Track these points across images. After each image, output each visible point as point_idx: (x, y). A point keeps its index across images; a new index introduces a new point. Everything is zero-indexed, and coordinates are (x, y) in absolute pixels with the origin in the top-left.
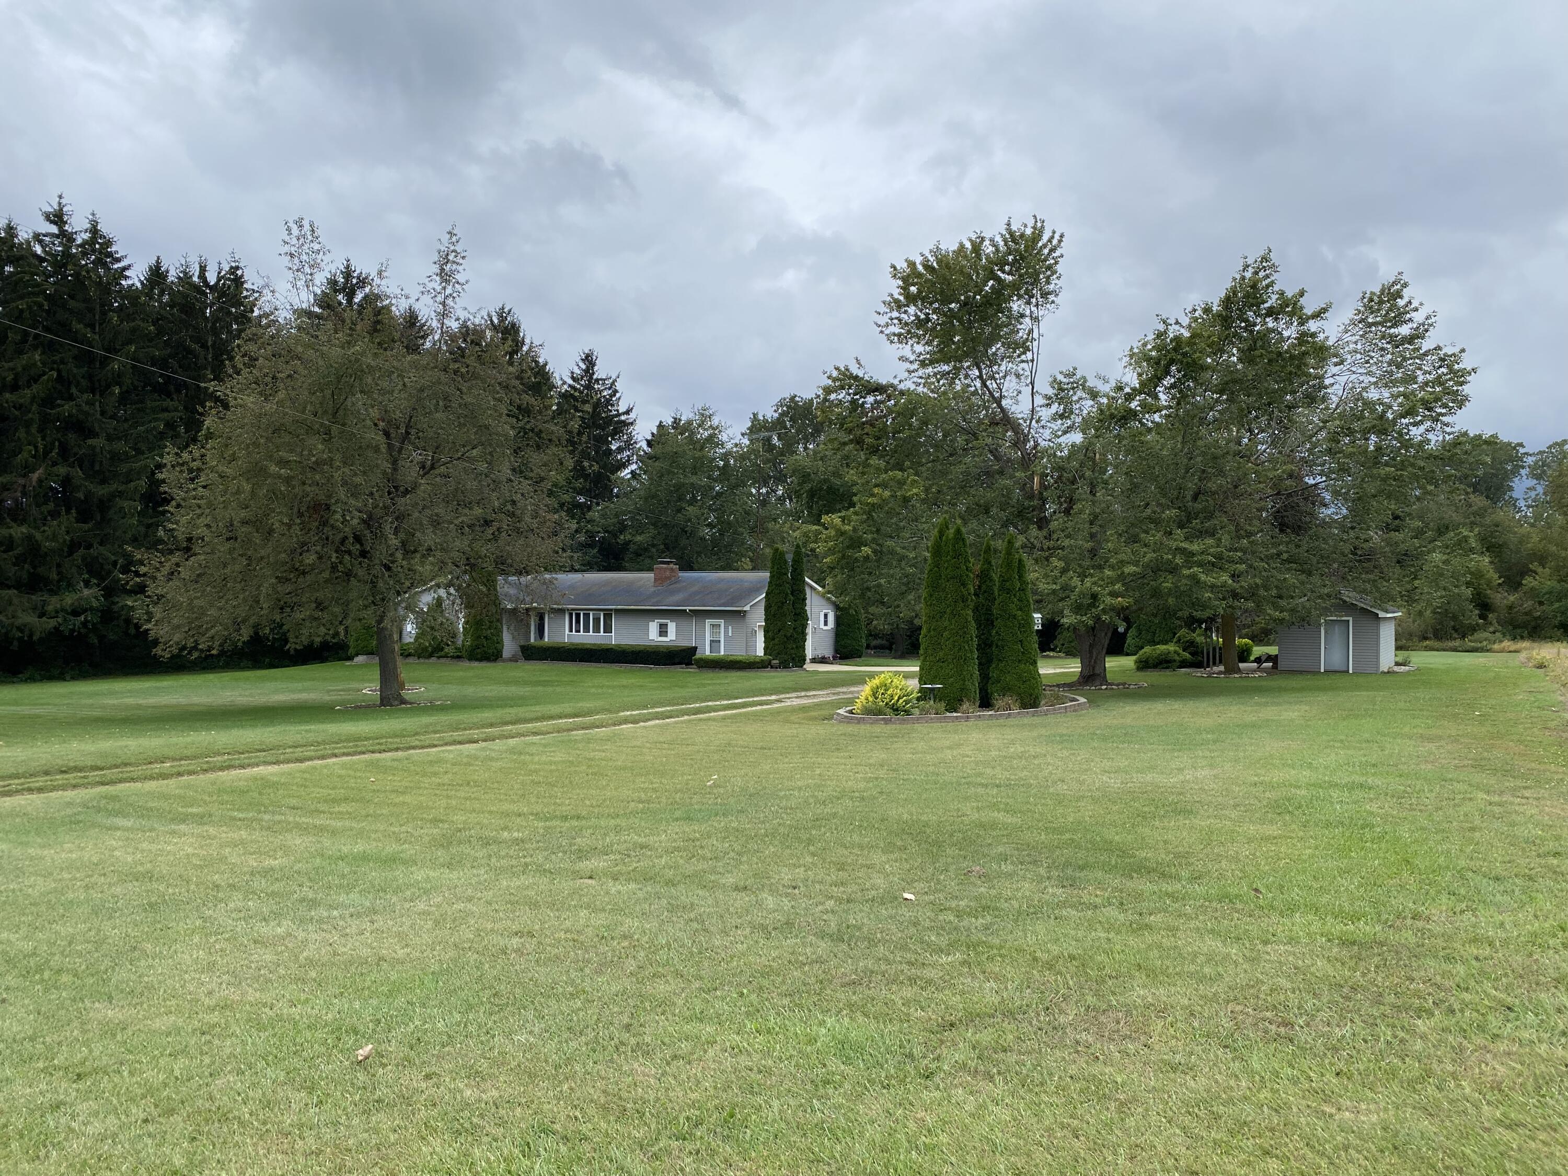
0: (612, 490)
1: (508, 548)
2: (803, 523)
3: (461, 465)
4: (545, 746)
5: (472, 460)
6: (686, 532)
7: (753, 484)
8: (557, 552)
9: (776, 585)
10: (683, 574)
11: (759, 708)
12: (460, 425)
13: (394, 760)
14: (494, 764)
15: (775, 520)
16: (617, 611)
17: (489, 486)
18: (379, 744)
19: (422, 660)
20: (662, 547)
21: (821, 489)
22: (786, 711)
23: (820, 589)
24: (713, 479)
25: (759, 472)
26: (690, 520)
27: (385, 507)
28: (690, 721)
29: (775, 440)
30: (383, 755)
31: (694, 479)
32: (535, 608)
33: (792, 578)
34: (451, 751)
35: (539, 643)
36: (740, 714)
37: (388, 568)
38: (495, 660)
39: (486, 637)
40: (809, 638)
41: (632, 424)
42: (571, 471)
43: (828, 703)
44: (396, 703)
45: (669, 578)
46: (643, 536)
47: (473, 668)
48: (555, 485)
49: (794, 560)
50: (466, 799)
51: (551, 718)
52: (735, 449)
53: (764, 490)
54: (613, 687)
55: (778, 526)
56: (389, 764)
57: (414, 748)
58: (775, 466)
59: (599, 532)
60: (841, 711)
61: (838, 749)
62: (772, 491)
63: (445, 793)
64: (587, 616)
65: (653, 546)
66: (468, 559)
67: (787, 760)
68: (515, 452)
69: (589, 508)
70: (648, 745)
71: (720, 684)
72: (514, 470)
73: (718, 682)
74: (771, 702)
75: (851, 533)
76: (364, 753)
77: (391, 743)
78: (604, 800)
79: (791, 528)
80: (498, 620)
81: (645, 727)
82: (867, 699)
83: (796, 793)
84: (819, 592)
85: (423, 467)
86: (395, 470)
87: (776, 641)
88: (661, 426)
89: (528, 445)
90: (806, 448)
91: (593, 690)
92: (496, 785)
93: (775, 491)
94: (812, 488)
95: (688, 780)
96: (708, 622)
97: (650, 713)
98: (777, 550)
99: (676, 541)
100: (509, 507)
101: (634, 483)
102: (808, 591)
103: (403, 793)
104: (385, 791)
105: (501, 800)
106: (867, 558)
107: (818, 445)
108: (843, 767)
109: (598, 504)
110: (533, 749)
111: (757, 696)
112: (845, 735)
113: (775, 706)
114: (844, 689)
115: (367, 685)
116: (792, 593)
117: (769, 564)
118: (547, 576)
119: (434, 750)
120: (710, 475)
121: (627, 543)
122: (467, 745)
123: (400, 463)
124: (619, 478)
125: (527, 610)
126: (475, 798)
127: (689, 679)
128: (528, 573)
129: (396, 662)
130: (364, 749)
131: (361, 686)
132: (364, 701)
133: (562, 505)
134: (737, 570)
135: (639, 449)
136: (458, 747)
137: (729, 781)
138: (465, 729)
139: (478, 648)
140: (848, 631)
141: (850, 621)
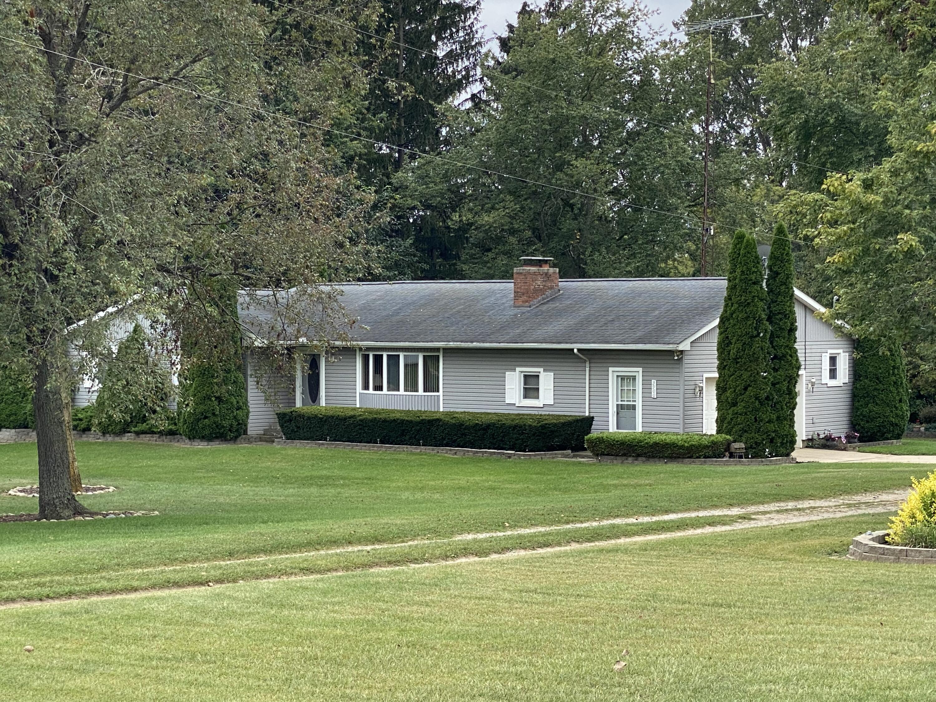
0: (438, 132)
1: (255, 238)
2: (789, 187)
3: (174, 90)
4: (325, 593)
5: (190, 82)
6: (572, 206)
7: (696, 115)
8: (341, 245)
9: (740, 304)
10: (563, 284)
11: (709, 530)
12: (173, 20)
13: (65, 614)
14: (235, 623)
15: (737, 182)
16: (447, 351)
17: (222, 127)
18: (38, 584)
19: (109, 438)
20: (529, 233)
21: (824, 123)
22: (758, 537)
23: (822, 310)
24: (622, 108)
25: (708, 94)
26: (578, 184)
27: (45, 169)
28: (581, 553)
29: (737, 34)
30: (48, 605)
31: (586, 108)
32: (303, 345)
33: (770, 291)
34: (162, 599)
35: (311, 409)
36: (673, 542)
37: (53, 278)
38: (234, 439)
39: (219, 399)
40: (802, 401)
41: (473, 9)
42: (365, 98)
43: (837, 523)
44: (67, 513)
45: (542, 291)
46: (494, 214)
47: (196, 453)
48: (338, 124)
49: (773, 257)
50: (190, 684)
51: (335, 543)
52: (662, 52)
53: (715, 127)
54: (441, 490)
55: (743, 193)
56: (57, 620)
57: (98, 592)
58: (736, 82)
59: (414, 208)
60: (864, 539)
61: (859, 609)
62: (732, 127)
63: (153, 673)
64: (394, 361)
65: (513, 232)
66: (187, 258)
67: (761, 627)
68: (268, 65)
69: (398, 164)
70: (507, 595)
71: (635, 486)
72: (265, 98)
73: (633, 481)
74: (732, 520)
75: (881, 207)
76: (13, 600)
77: (59, 583)
78: (431, 693)
79: (767, 196)
80: (239, 368)
81: (501, 563)
82: (913, 517)
83: (780, 688)
84: (820, 317)
85: (109, 96)
86: (61, 101)
87: (740, 408)
88: (524, 12)
89: (289, 52)
90: (795, 47)
91: (406, 495)
92: (240, 661)
93: (736, 129)
94: (806, 121)
95: (579, 660)
96: (614, 372)
97: (510, 538)
98: (741, 237)
99: (554, 222)
100: (257, 165)
101: (477, 118)
102: (799, 313)
103: (82, 672)
104: (51, 669)
105: (250, 688)
106: (910, 254)
107: (818, 41)
108: (869, 642)
109: (413, 157)
110: (301, 599)
111: (705, 508)
112: (871, 582)
113: (738, 526)
114: (869, 498)
115: (17, 481)
116: (769, 319)
117: (727, 266)
118: (325, 288)
119: (133, 596)
120: (616, 101)
121: (465, 228)
122: (190, 589)
123: (70, 89)
124: (449, 108)
125: (290, 349)
126: (205, 684)
127: (579, 477)
128: (291, 283)
129: (65, 441)
130: (13, 594)
131: (7, 483)
132: (12, 509)
133: (349, 160)
134: (665, 275)
135: (487, 55)
136: (174, 592)
137: (654, 663)
138: (185, 561)
139: (206, 417)
140: (876, 389)
141: (880, 368)
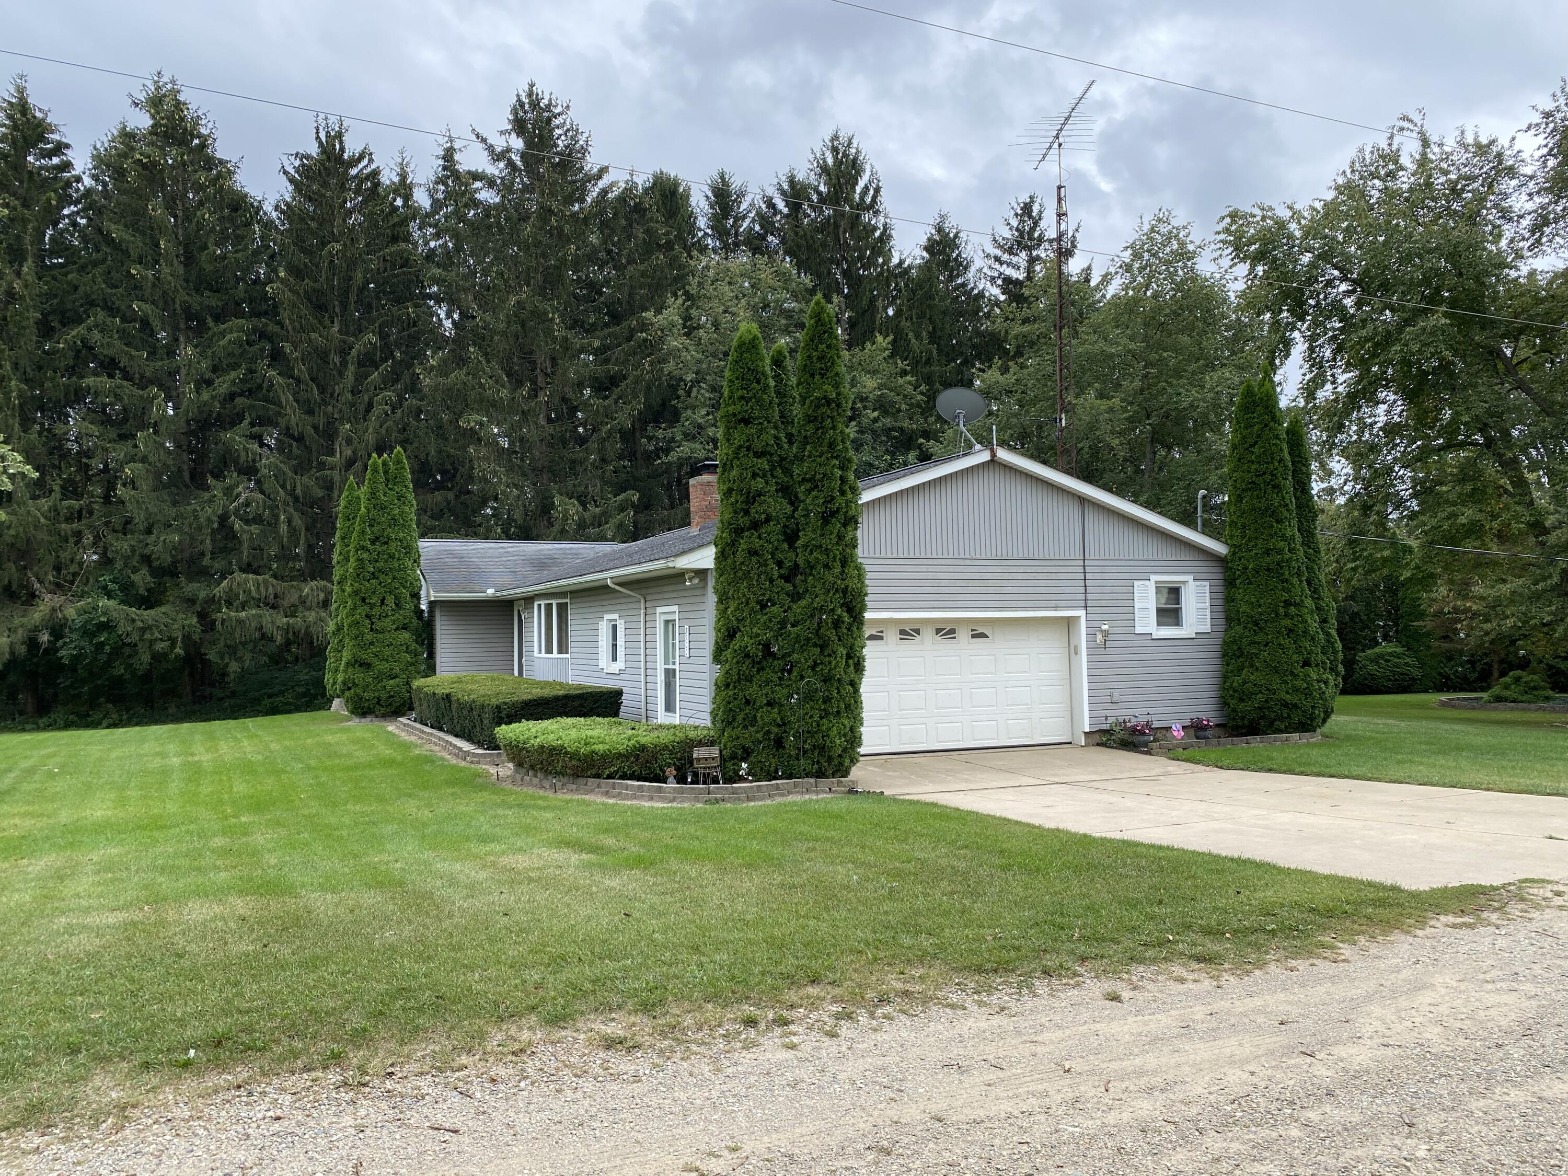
96: (660, 615)
140: (1253, 643)
141: (1260, 606)
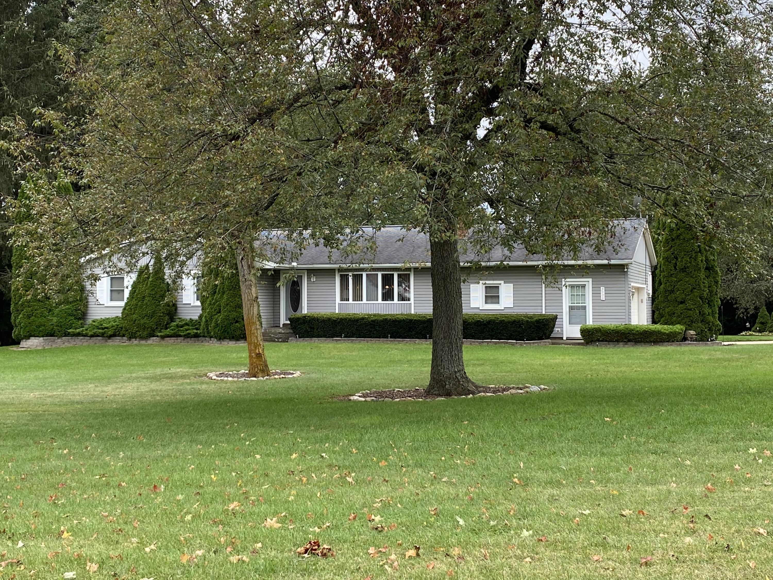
16: (418, 271)
19: (135, 342)
64: (372, 278)
87: (688, 305)
96: (566, 282)
139: (237, 322)
